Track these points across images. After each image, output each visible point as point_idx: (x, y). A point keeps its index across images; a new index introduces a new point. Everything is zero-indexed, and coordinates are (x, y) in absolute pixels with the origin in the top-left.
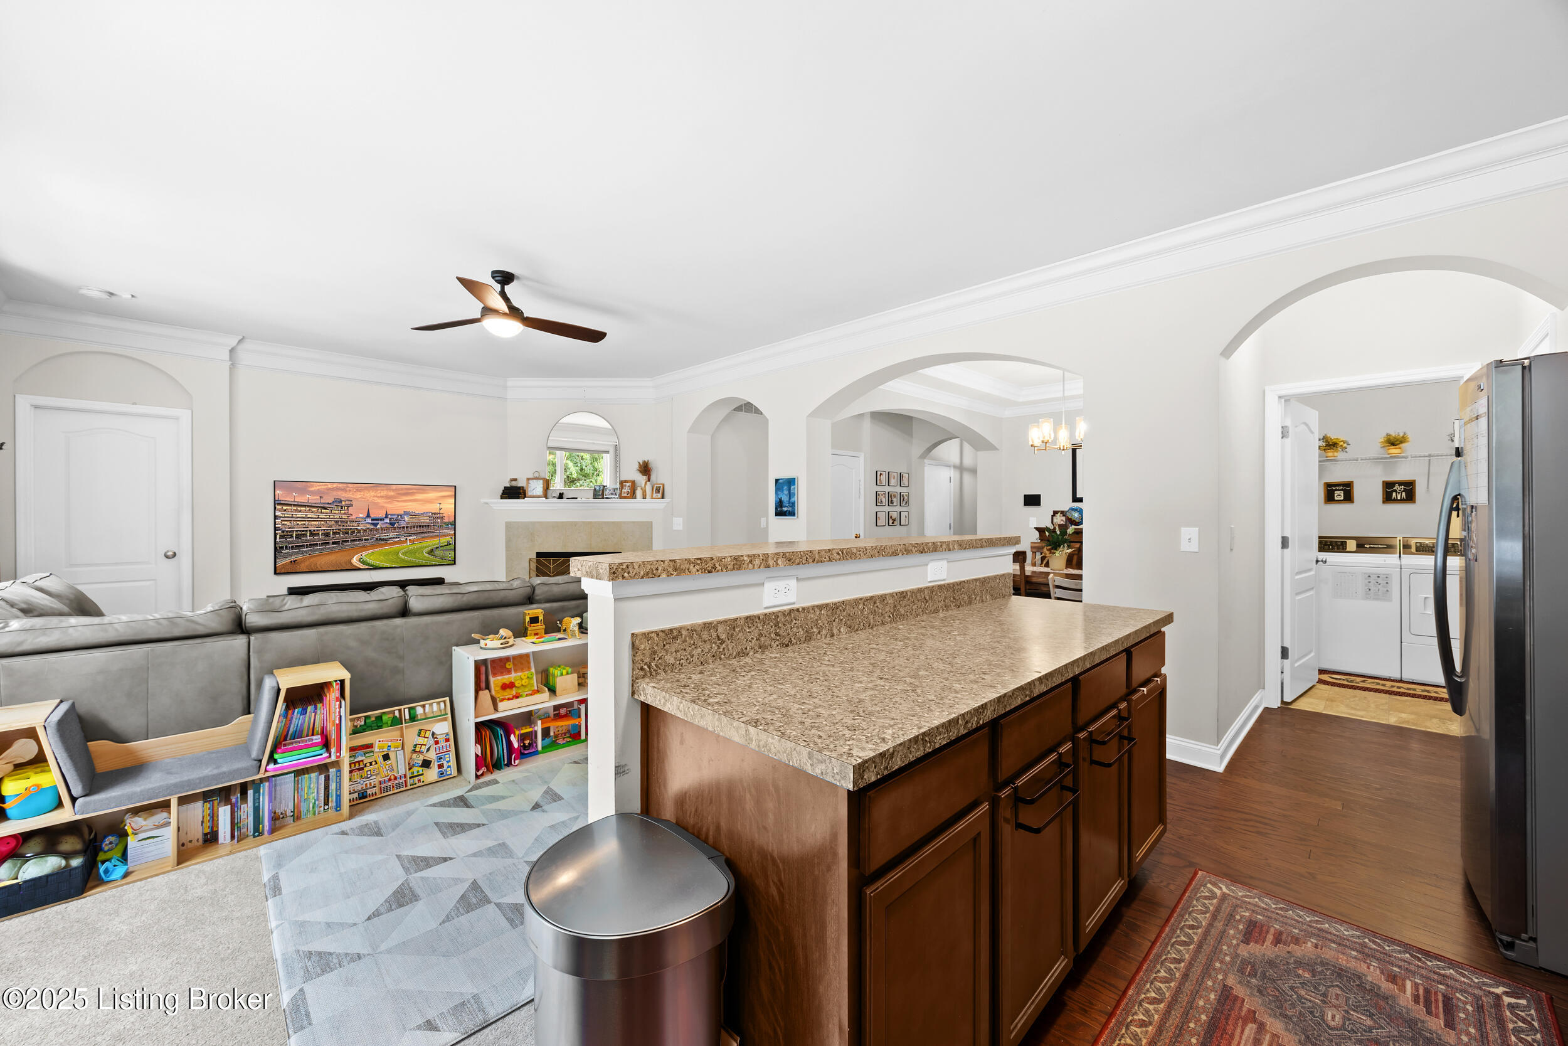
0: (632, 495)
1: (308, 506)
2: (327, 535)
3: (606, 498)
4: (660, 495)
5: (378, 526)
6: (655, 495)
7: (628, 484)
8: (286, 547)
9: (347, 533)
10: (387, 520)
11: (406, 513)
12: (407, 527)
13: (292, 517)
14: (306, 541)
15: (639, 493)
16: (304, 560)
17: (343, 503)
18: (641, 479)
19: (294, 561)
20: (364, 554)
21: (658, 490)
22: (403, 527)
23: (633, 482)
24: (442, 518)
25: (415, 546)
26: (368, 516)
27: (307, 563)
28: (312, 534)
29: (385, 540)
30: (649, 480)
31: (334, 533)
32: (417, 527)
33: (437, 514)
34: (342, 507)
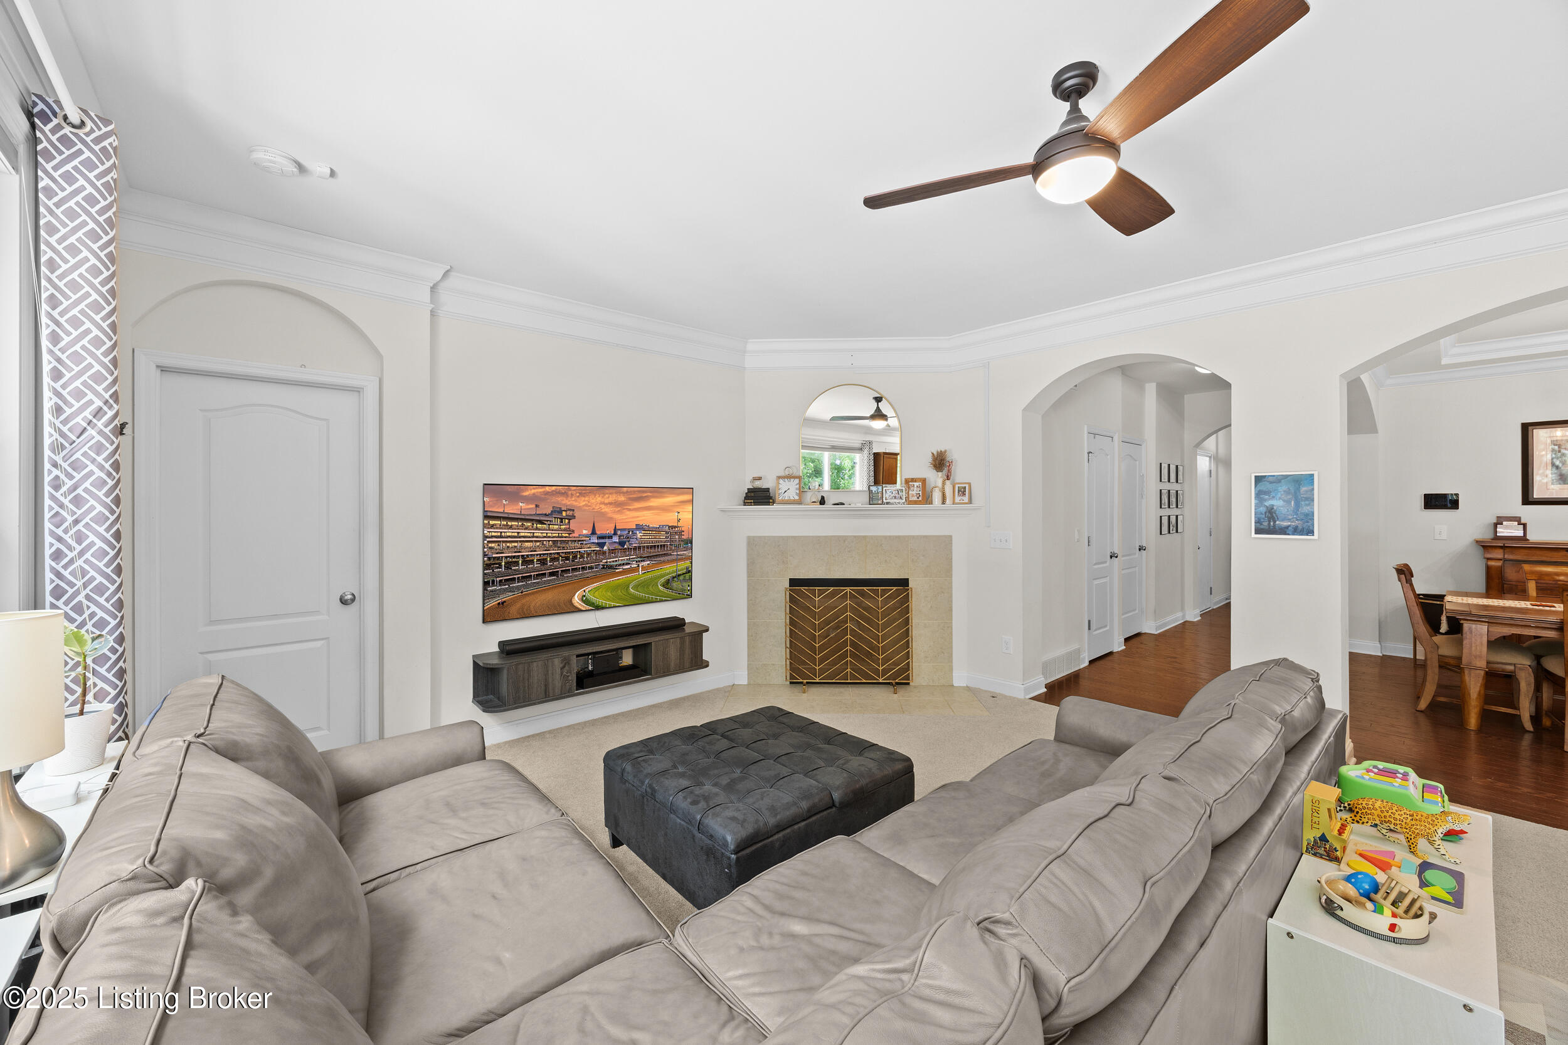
0: (926, 499)
1: (522, 520)
2: (543, 562)
3: (888, 503)
4: (966, 499)
5: (605, 548)
6: (958, 499)
7: (916, 484)
8: (493, 581)
9: (567, 558)
10: (616, 539)
11: (639, 527)
12: (639, 548)
13: (501, 537)
14: (518, 572)
15: (937, 497)
16: (514, 601)
17: (564, 514)
18: (935, 478)
19: (503, 603)
20: (588, 588)
21: (962, 491)
22: (635, 548)
23: (924, 481)
24: (681, 533)
25: (649, 575)
26: (594, 533)
27: (518, 605)
28: (527, 561)
29: (611, 567)
30: (948, 478)
31: (553, 560)
32: (651, 547)
33: (675, 527)
34: (562, 519)
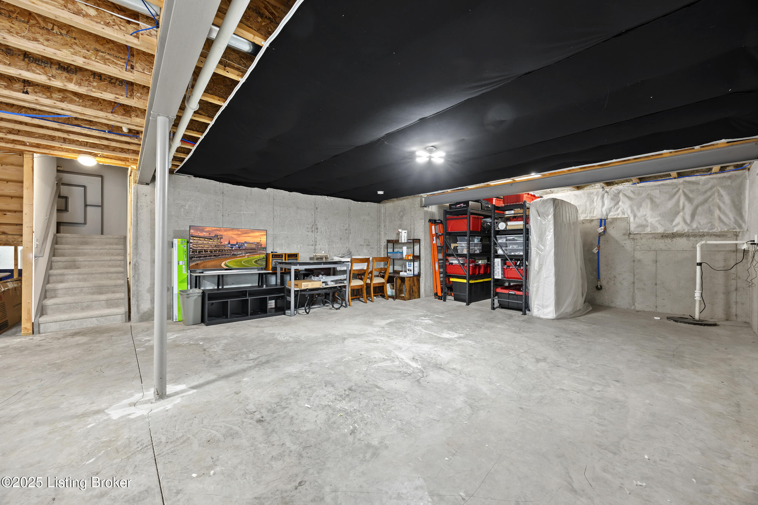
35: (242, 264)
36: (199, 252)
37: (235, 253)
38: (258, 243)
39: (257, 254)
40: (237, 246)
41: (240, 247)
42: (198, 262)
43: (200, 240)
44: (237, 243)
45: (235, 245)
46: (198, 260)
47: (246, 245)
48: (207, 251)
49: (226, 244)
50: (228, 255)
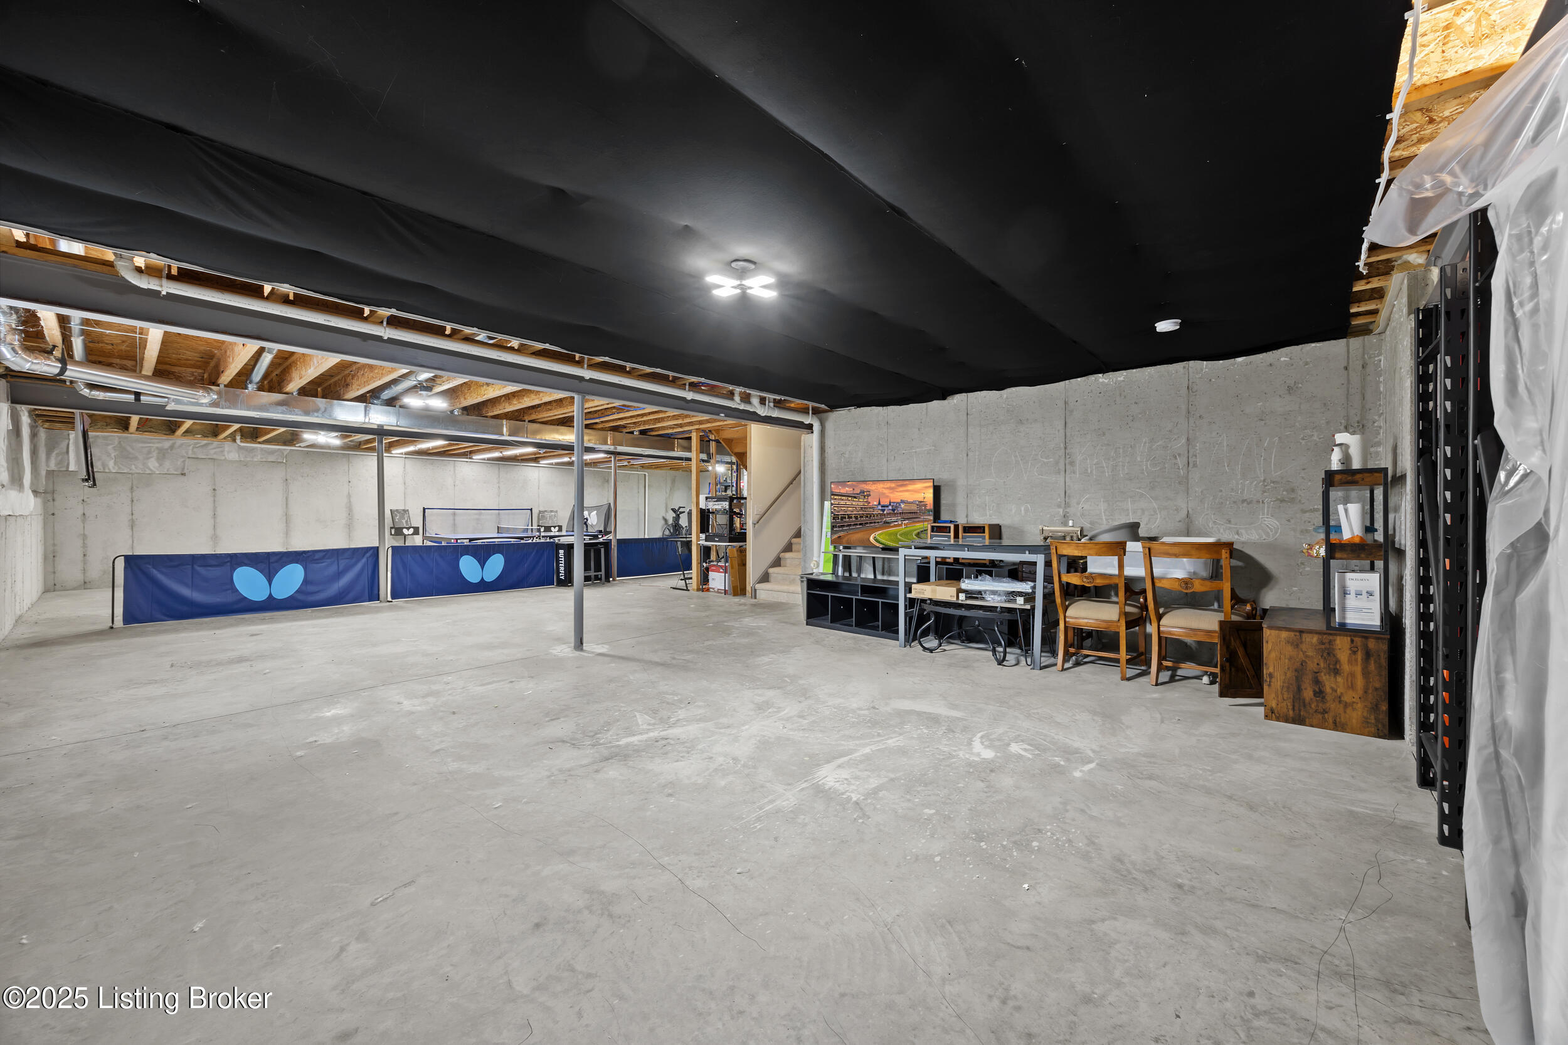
35: (898, 538)
36: (842, 518)
37: (888, 519)
38: (921, 502)
39: (919, 522)
40: (890, 508)
41: (895, 509)
42: (841, 534)
43: (843, 500)
44: (890, 502)
45: (887, 506)
46: (842, 531)
47: (902, 506)
48: (851, 517)
49: (875, 505)
50: (878, 522)
